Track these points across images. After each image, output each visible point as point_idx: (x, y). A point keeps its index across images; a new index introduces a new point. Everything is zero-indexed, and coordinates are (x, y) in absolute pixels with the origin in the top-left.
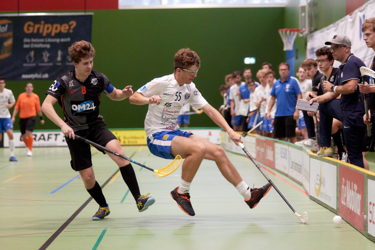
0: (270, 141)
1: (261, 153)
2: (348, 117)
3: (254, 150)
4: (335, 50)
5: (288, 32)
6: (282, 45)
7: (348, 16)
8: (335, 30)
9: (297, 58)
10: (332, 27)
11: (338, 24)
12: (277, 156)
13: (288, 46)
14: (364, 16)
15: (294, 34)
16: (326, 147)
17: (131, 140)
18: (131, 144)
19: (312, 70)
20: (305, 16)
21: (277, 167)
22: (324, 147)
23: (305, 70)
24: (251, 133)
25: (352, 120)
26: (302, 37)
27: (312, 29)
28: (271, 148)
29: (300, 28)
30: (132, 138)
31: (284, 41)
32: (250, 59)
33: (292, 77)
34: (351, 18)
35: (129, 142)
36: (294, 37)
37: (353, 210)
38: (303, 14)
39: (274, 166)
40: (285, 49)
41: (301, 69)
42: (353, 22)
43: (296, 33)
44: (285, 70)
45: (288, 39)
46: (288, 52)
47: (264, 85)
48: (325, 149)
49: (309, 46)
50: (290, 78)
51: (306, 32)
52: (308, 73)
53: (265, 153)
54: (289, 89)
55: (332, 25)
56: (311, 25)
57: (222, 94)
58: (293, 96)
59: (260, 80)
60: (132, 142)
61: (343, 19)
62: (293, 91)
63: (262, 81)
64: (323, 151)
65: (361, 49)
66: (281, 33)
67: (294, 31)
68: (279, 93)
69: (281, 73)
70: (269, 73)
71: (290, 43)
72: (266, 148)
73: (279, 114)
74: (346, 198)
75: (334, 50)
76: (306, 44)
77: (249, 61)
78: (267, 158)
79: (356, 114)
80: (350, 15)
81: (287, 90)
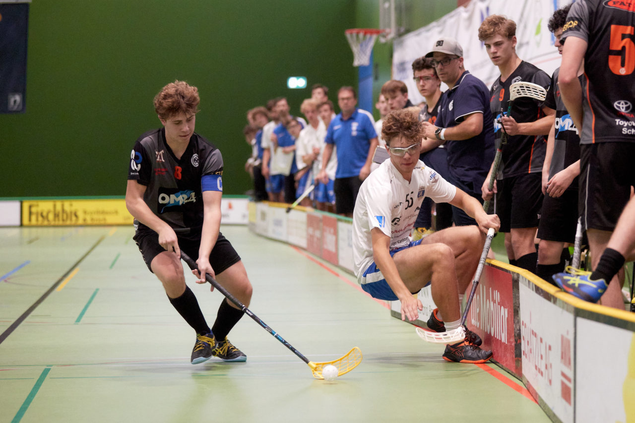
0: (329, 219)
1: (315, 240)
2: (459, 178)
3: (304, 234)
4: (444, 64)
5: (361, 35)
6: (350, 56)
7: (461, 9)
8: (441, 32)
9: (376, 78)
10: (434, 27)
11: (445, 22)
12: (342, 244)
13: (361, 59)
14: (488, 9)
15: (370, 38)
16: (424, 229)
17: (95, 216)
18: (95, 222)
19: (398, 99)
20: (389, 7)
21: (342, 263)
22: (421, 229)
23: (387, 99)
24: (299, 204)
25: (466, 183)
26: (385, 44)
27: (402, 30)
28: (332, 230)
29: (381, 27)
30: (98, 212)
31: (355, 49)
32: (298, 79)
33: (361, 111)
34: (466, 12)
35: (92, 219)
36: (371, 44)
37: (493, 335)
38: (387, 5)
39: (337, 261)
40: (356, 63)
41: (382, 98)
42: (470, 19)
43: (374, 37)
44: (348, 99)
45: (361, 46)
46: (362, 68)
47: (315, 125)
48: (422, 231)
49: (397, 58)
50: (356, 113)
51: (392, 35)
52: (391, 104)
53: (321, 239)
54: (357, 130)
55: (434, 24)
56: (399, 23)
57: (248, 140)
58: (364, 142)
59: (308, 116)
60: (97, 220)
61: (453, 13)
62: (363, 134)
63: (311, 118)
64: (419, 236)
65: (482, 65)
66: (351, 36)
67: (372, 33)
68: (340, 137)
69: (342, 104)
70: (323, 104)
71: (365, 54)
72: (323, 231)
73: (343, 173)
74: (479, 314)
75: (442, 64)
76: (391, 56)
77: (296, 83)
78: (325, 247)
79: (473, 173)
80: (465, 7)
81: (354, 133)
